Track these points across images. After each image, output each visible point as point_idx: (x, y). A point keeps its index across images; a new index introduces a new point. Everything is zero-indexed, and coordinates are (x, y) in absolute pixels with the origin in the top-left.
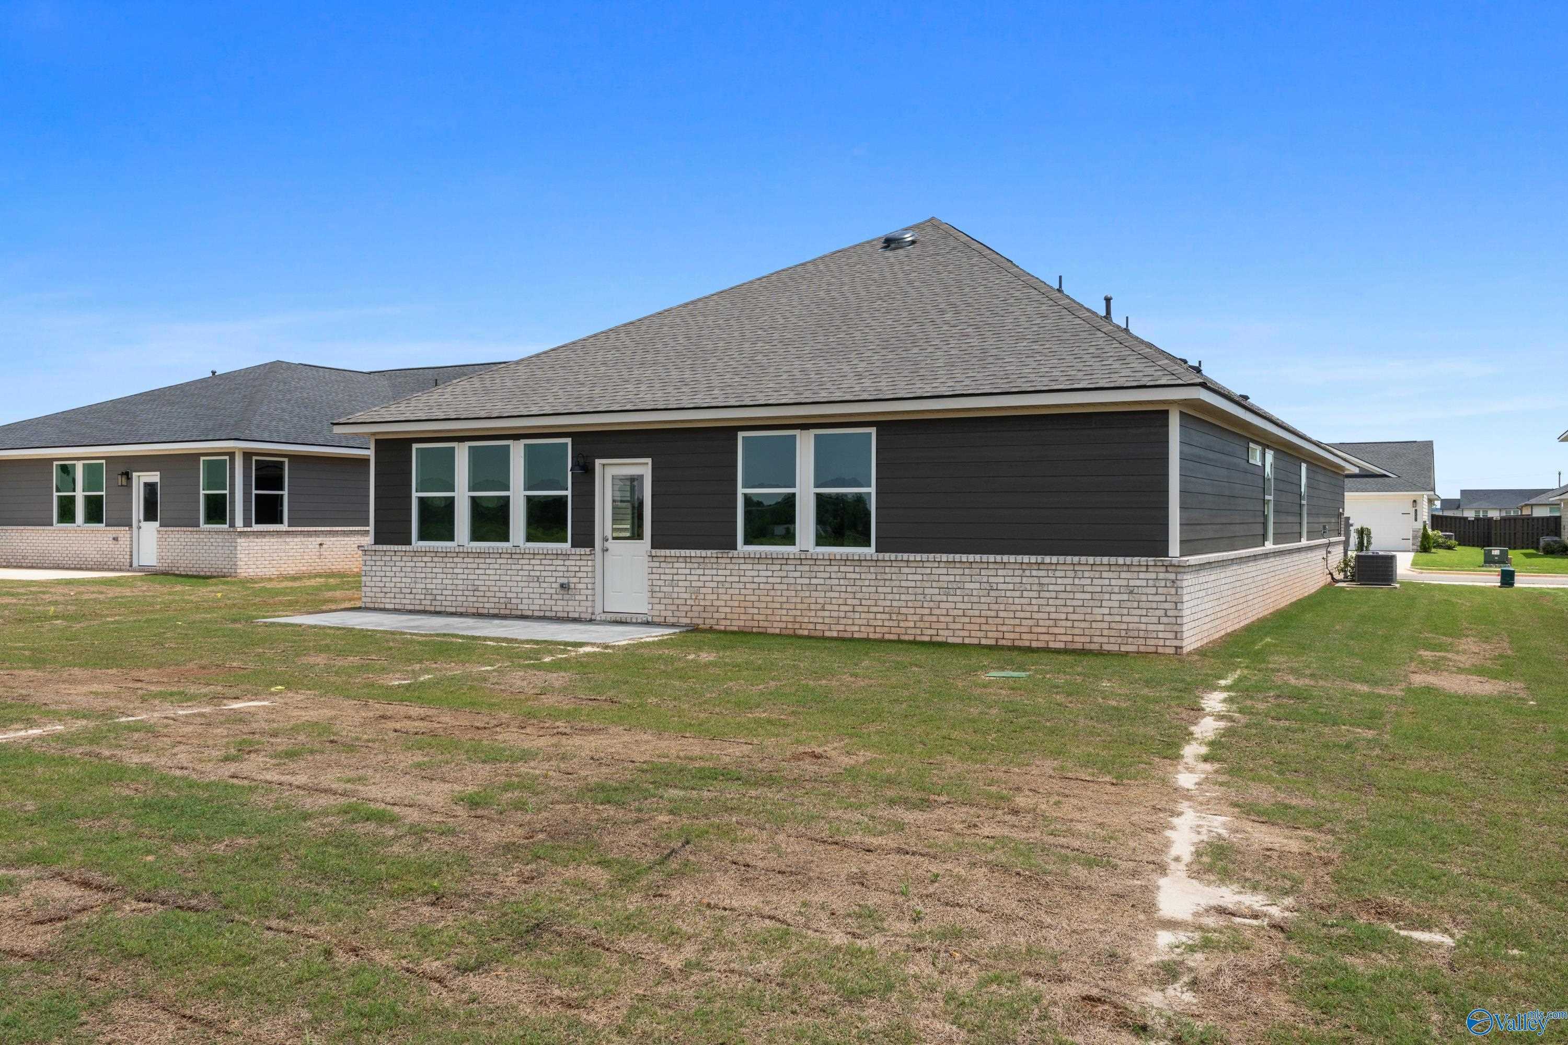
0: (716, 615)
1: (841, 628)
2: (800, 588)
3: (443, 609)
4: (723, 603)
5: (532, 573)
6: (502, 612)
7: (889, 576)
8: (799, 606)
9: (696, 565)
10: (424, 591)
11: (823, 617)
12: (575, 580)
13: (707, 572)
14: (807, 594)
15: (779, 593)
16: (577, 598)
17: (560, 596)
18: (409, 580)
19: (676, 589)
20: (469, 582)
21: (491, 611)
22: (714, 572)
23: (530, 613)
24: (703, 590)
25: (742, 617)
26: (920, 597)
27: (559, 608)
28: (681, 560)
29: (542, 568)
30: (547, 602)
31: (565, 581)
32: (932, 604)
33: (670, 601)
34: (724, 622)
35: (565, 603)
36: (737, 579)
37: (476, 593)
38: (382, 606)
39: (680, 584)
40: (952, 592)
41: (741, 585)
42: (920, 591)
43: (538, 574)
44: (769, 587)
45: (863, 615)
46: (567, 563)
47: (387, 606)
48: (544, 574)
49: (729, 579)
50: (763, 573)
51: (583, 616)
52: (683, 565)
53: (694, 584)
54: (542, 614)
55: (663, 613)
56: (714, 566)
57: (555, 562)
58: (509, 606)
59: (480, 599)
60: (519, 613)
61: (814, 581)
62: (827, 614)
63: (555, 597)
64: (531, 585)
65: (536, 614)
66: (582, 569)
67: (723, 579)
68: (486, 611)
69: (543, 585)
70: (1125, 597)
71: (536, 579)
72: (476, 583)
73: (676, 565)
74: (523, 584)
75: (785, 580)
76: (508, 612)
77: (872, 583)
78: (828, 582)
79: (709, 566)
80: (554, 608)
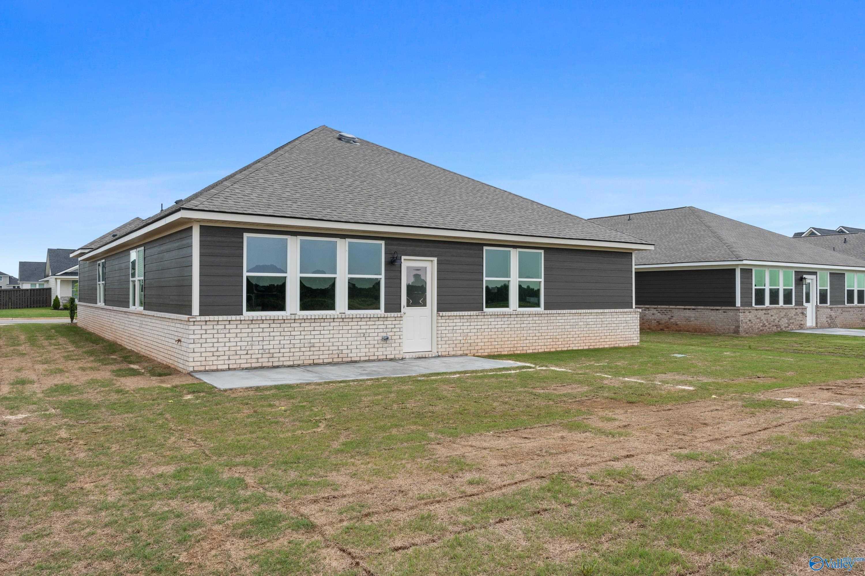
0: (477, 348)
1: (534, 348)
2: (516, 329)
3: (281, 364)
4: (480, 341)
5: (360, 331)
6: (335, 360)
7: (552, 321)
8: (516, 339)
9: (466, 320)
10: (261, 352)
11: (526, 343)
12: (391, 334)
13: (472, 324)
14: (519, 332)
15: (507, 333)
16: (393, 345)
17: (381, 346)
18: (246, 344)
19: (455, 335)
20: (306, 341)
21: (325, 361)
22: (476, 324)
23: (358, 359)
24: (469, 334)
25: (490, 347)
26: (563, 330)
27: (380, 353)
28: (457, 318)
29: (367, 327)
30: (371, 350)
31: (384, 335)
32: (568, 333)
33: (452, 342)
34: (481, 351)
35: (384, 349)
36: (487, 327)
37: (312, 349)
38: (215, 368)
39: (458, 331)
40: (574, 327)
41: (489, 330)
42: (563, 327)
43: (364, 331)
44: (502, 330)
45: (542, 341)
46: (386, 323)
47: (220, 367)
48: (368, 331)
49: (483, 327)
50: (499, 323)
51: (397, 356)
52: (459, 321)
53: (465, 331)
54: (367, 358)
55: (448, 350)
56: (476, 320)
57: (377, 323)
58: (340, 356)
59: (316, 353)
60: (349, 359)
61: (522, 325)
62: (528, 341)
63: (377, 346)
64: (359, 339)
65: (363, 359)
66: (396, 326)
67: (480, 327)
68: (321, 361)
69: (368, 339)
70: (625, 325)
71: (362, 335)
72: (312, 341)
73: (455, 321)
74: (352, 339)
75: (510, 326)
76: (340, 360)
77: (546, 325)
78: (528, 325)
79: (473, 320)
80: (376, 354)
